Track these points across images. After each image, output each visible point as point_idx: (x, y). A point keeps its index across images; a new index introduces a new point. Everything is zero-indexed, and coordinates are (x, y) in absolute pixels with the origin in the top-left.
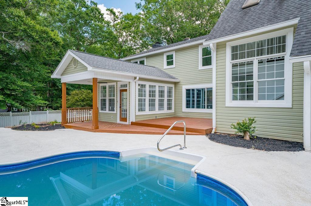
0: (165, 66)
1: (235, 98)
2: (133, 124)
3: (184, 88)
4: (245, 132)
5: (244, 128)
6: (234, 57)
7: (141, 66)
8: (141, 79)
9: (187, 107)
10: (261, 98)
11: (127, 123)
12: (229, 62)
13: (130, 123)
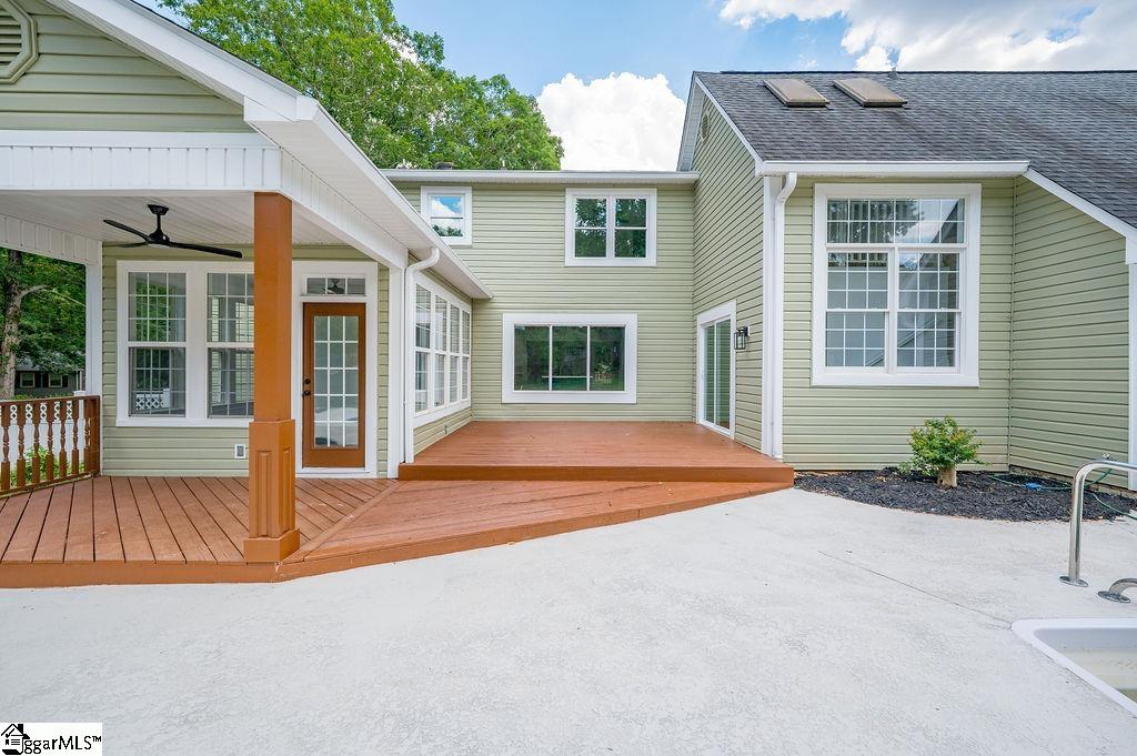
2: (407, 473)
3: (509, 321)
6: (834, 233)
9: (518, 387)
12: (822, 248)
13: (392, 472)
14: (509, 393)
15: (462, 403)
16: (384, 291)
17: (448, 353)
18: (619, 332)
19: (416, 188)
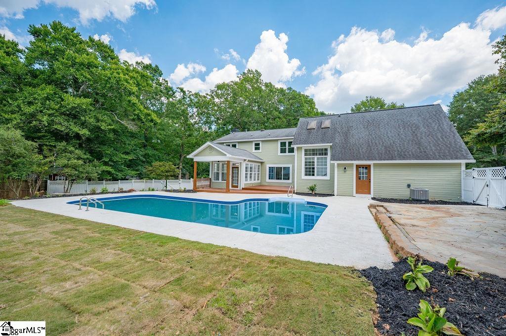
0: (254, 151)
1: (306, 175)
2: (243, 189)
3: (268, 166)
4: (313, 191)
5: (312, 189)
6: (306, 155)
7: (233, 148)
8: (249, 161)
9: (270, 179)
10: (318, 175)
11: (239, 188)
12: (303, 157)
13: (241, 188)
14: (268, 180)
16: (241, 165)
17: (253, 173)
18: (289, 168)
19: (252, 142)
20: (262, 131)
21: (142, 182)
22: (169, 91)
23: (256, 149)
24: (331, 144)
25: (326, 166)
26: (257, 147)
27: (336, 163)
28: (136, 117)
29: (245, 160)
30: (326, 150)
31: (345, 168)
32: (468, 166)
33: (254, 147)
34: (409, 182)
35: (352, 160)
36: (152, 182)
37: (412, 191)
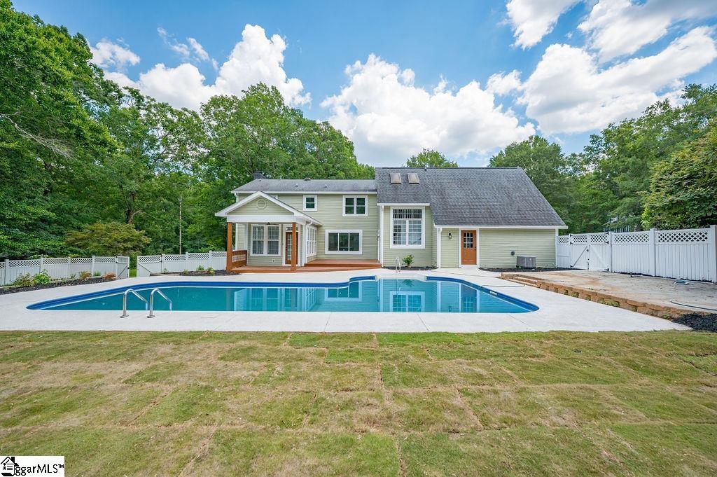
0: (304, 208)
1: (395, 243)
2: (306, 265)
3: (327, 232)
4: (409, 263)
5: (408, 261)
6: (395, 216)
9: (330, 250)
10: (410, 243)
12: (392, 220)
13: (303, 265)
14: (327, 252)
15: (314, 254)
16: (302, 230)
17: (309, 241)
18: (358, 235)
19: (302, 195)
20: (306, 180)
21: (66, 261)
22: (110, 91)
23: (308, 206)
24: (428, 204)
25: (420, 231)
26: (310, 204)
27: (441, 227)
28: (74, 131)
29: (308, 223)
30: (420, 211)
31: (450, 234)
32: (561, 232)
33: (305, 202)
34: (513, 249)
35: (458, 224)
36: (90, 262)
37: (520, 259)
